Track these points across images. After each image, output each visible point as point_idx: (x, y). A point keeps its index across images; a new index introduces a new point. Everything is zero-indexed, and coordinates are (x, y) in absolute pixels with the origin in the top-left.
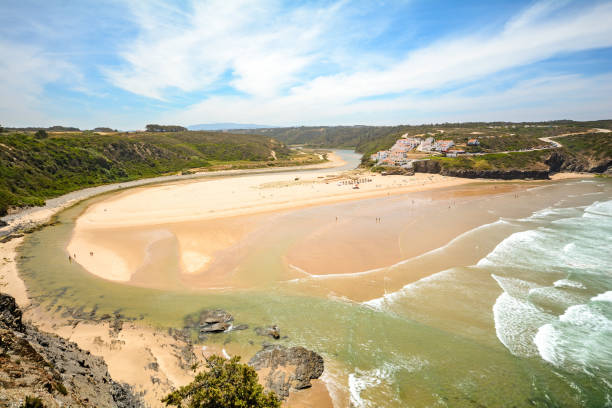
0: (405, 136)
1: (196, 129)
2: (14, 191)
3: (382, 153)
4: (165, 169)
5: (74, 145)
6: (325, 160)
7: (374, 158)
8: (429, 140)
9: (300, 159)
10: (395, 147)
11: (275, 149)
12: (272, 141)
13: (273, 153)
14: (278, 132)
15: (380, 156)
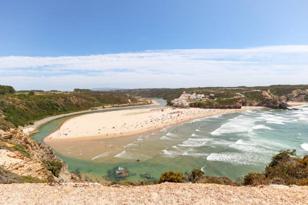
0: (184, 92)
1: (95, 90)
2: (20, 118)
3: (176, 100)
4: (83, 108)
5: (45, 98)
6: (151, 103)
7: (172, 102)
8: (195, 94)
9: (141, 103)
10: (181, 97)
11: (129, 98)
12: (128, 95)
13: (129, 100)
14: (130, 91)
15: (175, 101)
